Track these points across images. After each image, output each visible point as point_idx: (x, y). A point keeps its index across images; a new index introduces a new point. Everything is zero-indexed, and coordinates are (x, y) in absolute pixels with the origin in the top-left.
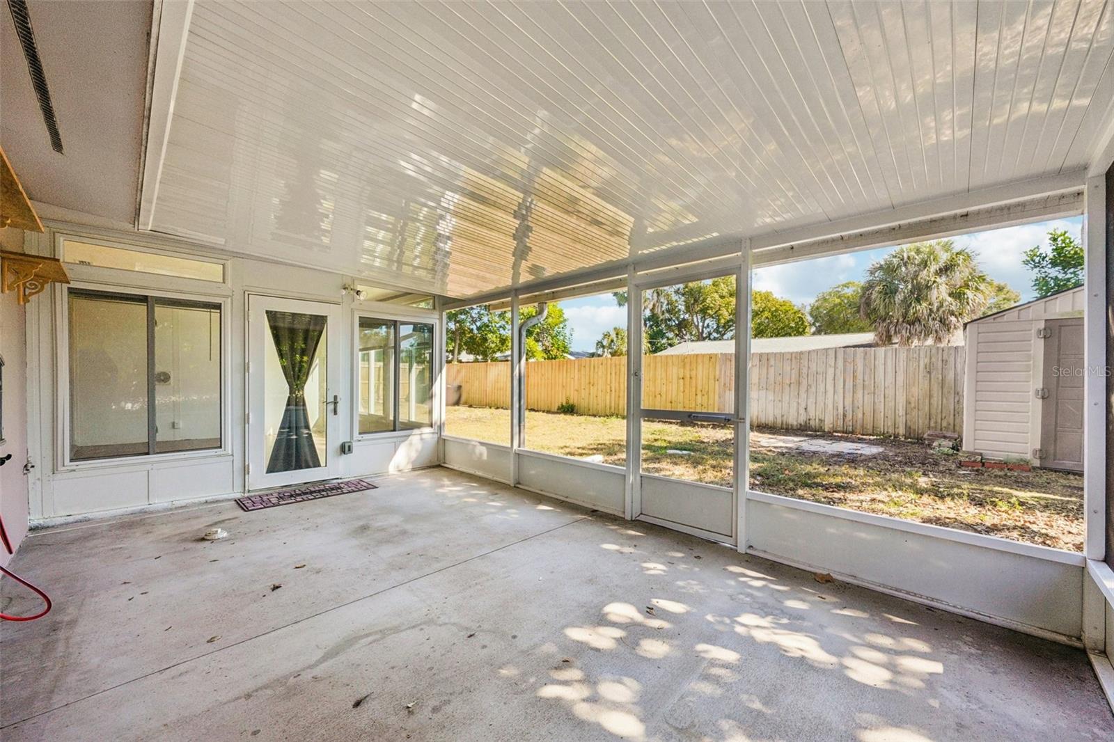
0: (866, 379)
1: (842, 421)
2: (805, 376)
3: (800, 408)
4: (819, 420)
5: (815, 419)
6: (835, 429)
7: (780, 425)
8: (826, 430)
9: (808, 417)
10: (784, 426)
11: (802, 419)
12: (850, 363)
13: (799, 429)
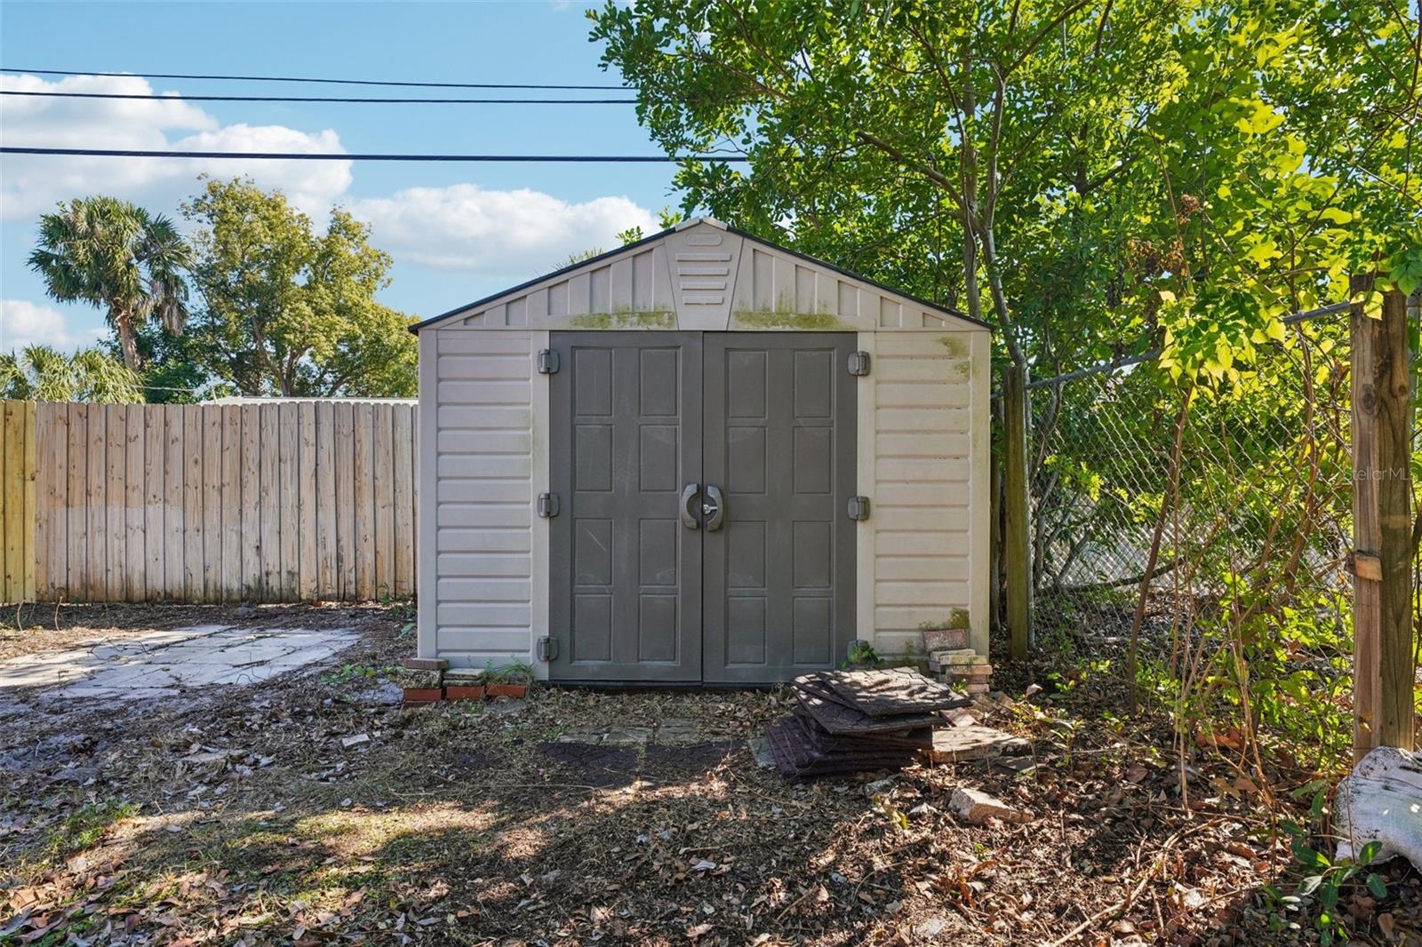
0: (378, 474)
1: (334, 571)
2: (254, 468)
3: (245, 546)
4: (289, 572)
5: (280, 573)
6: (321, 594)
7: (200, 594)
8: (304, 597)
9: (264, 569)
10: (211, 595)
11: (251, 574)
12: (347, 436)
13: (243, 600)
